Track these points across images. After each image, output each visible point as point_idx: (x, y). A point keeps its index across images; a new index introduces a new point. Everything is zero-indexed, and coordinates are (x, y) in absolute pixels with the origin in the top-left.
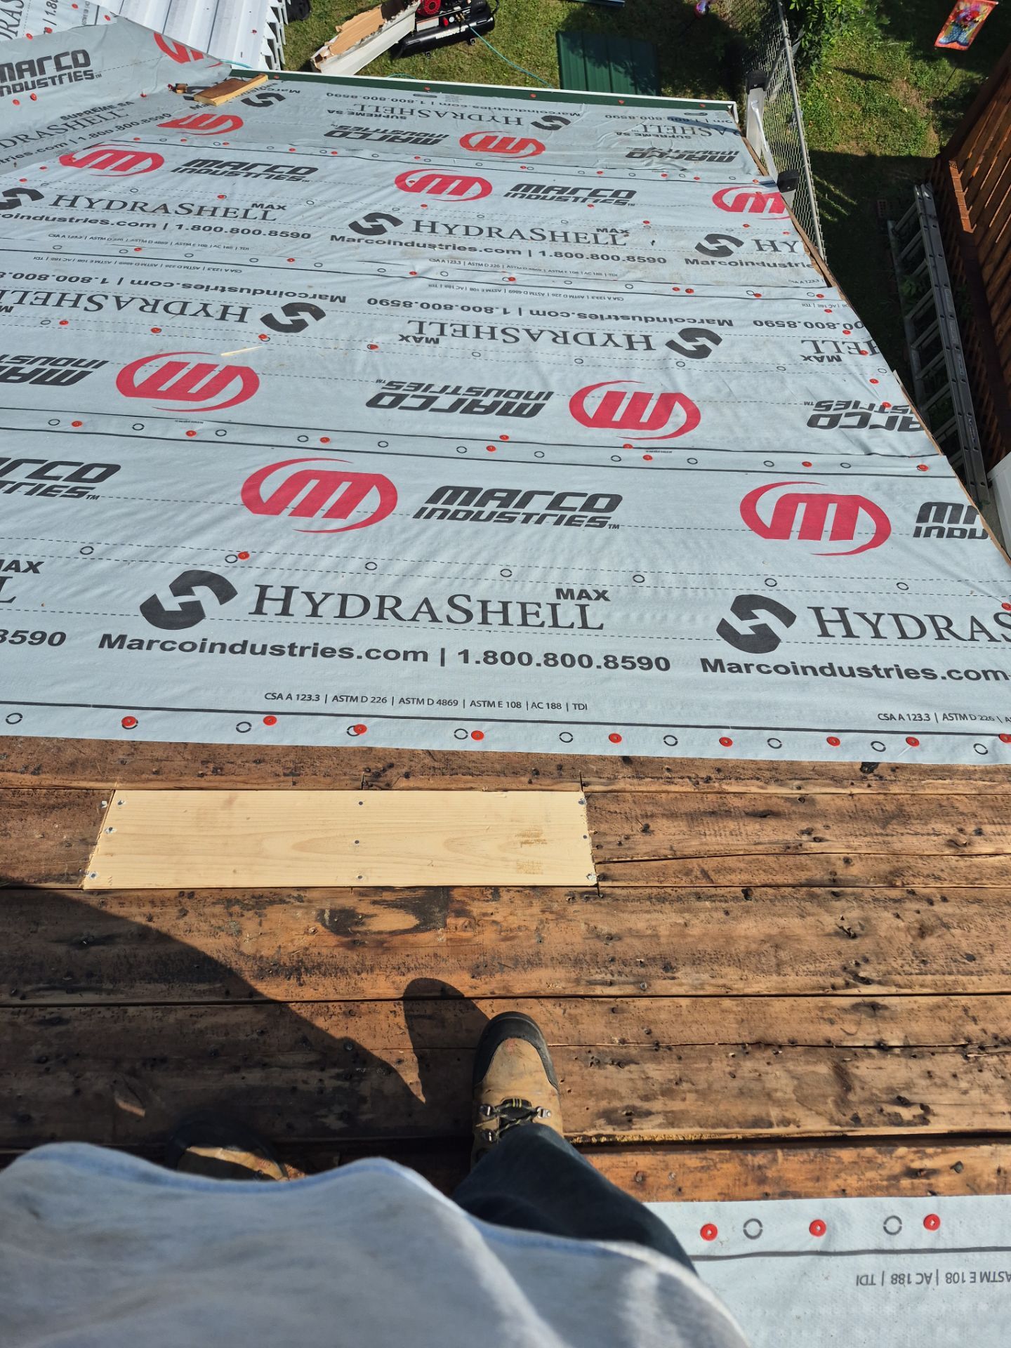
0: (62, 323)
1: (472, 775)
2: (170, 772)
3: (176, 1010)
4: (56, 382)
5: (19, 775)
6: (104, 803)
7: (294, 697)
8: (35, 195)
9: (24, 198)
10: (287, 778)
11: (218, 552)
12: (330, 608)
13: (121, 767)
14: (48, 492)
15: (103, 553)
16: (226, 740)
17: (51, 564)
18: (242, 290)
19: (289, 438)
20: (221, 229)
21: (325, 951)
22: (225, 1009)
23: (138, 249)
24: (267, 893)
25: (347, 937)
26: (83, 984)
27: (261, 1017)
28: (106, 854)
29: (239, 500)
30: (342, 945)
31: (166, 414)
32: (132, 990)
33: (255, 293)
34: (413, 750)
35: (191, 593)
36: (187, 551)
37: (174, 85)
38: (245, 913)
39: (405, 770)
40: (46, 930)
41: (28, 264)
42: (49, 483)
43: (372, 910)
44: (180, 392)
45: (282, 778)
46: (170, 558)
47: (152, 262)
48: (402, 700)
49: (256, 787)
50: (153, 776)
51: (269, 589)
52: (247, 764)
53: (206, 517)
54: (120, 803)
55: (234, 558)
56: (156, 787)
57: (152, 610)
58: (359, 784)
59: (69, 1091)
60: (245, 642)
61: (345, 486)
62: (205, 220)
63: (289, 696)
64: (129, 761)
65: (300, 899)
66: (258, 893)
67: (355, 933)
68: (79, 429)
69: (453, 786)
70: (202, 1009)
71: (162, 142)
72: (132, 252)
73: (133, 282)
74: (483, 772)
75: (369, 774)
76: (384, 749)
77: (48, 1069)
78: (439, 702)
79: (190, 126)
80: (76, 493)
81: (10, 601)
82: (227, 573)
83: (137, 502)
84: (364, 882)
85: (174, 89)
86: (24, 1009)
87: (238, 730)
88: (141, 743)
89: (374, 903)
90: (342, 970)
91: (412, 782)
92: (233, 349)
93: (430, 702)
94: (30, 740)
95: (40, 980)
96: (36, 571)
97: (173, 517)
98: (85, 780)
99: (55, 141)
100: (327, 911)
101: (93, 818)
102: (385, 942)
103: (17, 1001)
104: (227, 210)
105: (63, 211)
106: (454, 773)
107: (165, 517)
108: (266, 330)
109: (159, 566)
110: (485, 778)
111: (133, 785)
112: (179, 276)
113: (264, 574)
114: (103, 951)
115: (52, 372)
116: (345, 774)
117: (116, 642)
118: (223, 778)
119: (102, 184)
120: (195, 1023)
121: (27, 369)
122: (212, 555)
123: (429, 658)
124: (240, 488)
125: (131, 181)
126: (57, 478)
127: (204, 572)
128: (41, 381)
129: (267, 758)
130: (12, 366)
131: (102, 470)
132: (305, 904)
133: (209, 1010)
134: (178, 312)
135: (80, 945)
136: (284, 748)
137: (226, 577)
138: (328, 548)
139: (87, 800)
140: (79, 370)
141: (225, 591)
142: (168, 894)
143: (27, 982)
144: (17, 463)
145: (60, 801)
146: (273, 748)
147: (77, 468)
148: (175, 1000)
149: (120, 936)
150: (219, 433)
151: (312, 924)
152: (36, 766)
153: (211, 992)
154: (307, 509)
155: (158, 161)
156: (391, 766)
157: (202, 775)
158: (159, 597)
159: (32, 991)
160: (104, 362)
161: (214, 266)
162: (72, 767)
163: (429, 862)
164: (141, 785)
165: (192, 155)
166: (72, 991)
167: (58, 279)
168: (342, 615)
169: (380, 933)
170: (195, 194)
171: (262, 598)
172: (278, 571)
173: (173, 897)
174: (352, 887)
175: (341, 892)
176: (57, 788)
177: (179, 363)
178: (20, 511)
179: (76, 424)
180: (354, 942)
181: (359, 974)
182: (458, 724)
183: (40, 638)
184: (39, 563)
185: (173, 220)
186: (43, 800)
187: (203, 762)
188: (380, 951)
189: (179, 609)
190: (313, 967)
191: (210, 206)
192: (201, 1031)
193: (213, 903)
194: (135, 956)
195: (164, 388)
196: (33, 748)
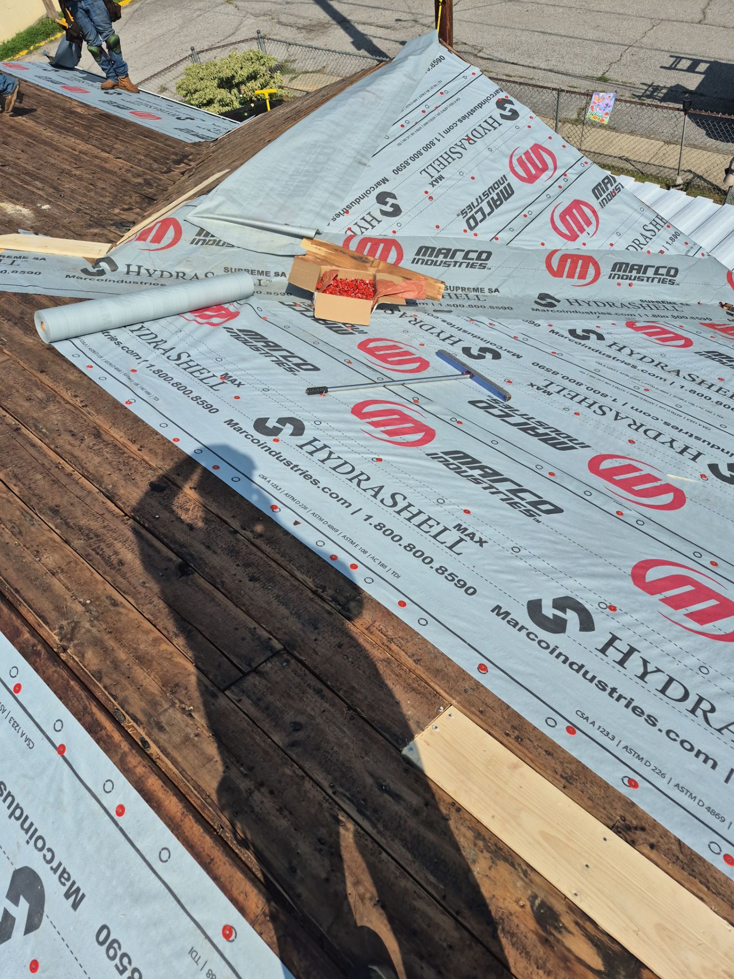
0: (575, 414)
1: (708, 888)
2: (489, 718)
3: (408, 879)
4: (554, 445)
5: (407, 657)
6: (442, 708)
7: (597, 726)
8: (600, 337)
9: (593, 337)
10: (561, 779)
11: (596, 596)
12: (656, 681)
13: (463, 692)
14: (513, 505)
15: (524, 556)
16: (536, 723)
17: (492, 546)
18: (704, 441)
19: (688, 550)
20: (710, 399)
21: (522, 927)
22: (437, 907)
23: (647, 390)
24: (505, 850)
25: (543, 931)
26: (368, 813)
27: (456, 934)
28: (425, 742)
29: (629, 571)
30: (537, 934)
31: (610, 494)
32: (392, 842)
33: (713, 446)
34: (667, 831)
35: (565, 612)
36: (577, 584)
37: (724, 303)
38: (485, 852)
39: (653, 840)
40: (368, 762)
41: (575, 374)
42: (517, 500)
43: (572, 927)
44: (626, 485)
45: (558, 777)
46: (564, 583)
47: (652, 401)
48: (677, 785)
49: (538, 769)
50: (478, 713)
51: (618, 641)
52: (540, 749)
53: (601, 570)
54: (450, 715)
55: (605, 606)
56: (476, 720)
57: (534, 608)
58: (611, 824)
59: (323, 875)
60: (582, 666)
61: (713, 602)
62: (702, 389)
63: (593, 723)
64: (469, 692)
65: (525, 873)
66: (500, 845)
67: (551, 934)
68: (552, 478)
69: (687, 885)
70: (424, 894)
71: (697, 334)
72: (642, 390)
73: (632, 408)
74: (719, 894)
75: (622, 822)
76: (644, 813)
77: (321, 850)
78: (708, 809)
79: (722, 330)
80: (529, 513)
81: (458, 554)
82: (595, 613)
83: (562, 537)
84: (576, 901)
85: (722, 306)
86: (330, 801)
87: (546, 721)
88: (483, 686)
89: (577, 923)
90: (527, 953)
91: (653, 854)
92: (677, 474)
93: (701, 803)
94: (424, 641)
95: (348, 790)
96: (481, 545)
97: (579, 558)
98: (439, 685)
99: (629, 312)
100: (539, 899)
101: (430, 713)
102: (570, 962)
103: (330, 792)
104: (721, 388)
105: (612, 352)
106: (693, 874)
107: (574, 555)
108: (708, 473)
109: (553, 583)
110: (719, 899)
111: (464, 710)
112: (665, 415)
113: (619, 628)
114: (390, 802)
115: (554, 438)
116: (604, 809)
117: (502, 614)
118: (519, 747)
119: (645, 345)
120: (414, 899)
121: (541, 430)
122: (591, 596)
123: (717, 768)
124: (634, 564)
125: (664, 350)
126: (522, 499)
127: (580, 603)
128: (545, 441)
129: (555, 755)
130: (534, 425)
131: (552, 508)
132: (527, 880)
133: (427, 898)
134: (653, 437)
135: (380, 787)
136: (571, 757)
137: (593, 616)
138: (677, 638)
139: (434, 699)
140: (571, 444)
141: (587, 624)
142: (446, 797)
143: (342, 786)
144: (506, 480)
145: (419, 688)
146: (563, 751)
147: (537, 499)
148: (412, 872)
149: (404, 800)
150: (639, 522)
151: (524, 899)
152: (419, 658)
153: (435, 887)
154: (675, 603)
155: (688, 343)
156: (643, 829)
157: (508, 735)
158: (543, 603)
159: (341, 793)
160: (588, 446)
161: (693, 419)
162: (437, 673)
163: (636, 929)
164: (468, 713)
165: (714, 347)
166: (360, 812)
167: (587, 388)
168: (663, 691)
169: (569, 951)
170: (703, 372)
171: (610, 643)
172: (631, 632)
173: (447, 802)
174: (566, 897)
175: (556, 894)
176: (422, 679)
177: (636, 468)
178: (492, 507)
179: (551, 474)
180: (547, 940)
181: (538, 968)
182: (716, 838)
183: (461, 584)
184: (486, 542)
185: (679, 381)
186: (411, 681)
187: (512, 726)
188: (562, 965)
189: (551, 617)
190: (509, 932)
191: (709, 382)
192: (415, 909)
193: (469, 827)
194: (405, 822)
195: (617, 478)
196: (423, 646)
